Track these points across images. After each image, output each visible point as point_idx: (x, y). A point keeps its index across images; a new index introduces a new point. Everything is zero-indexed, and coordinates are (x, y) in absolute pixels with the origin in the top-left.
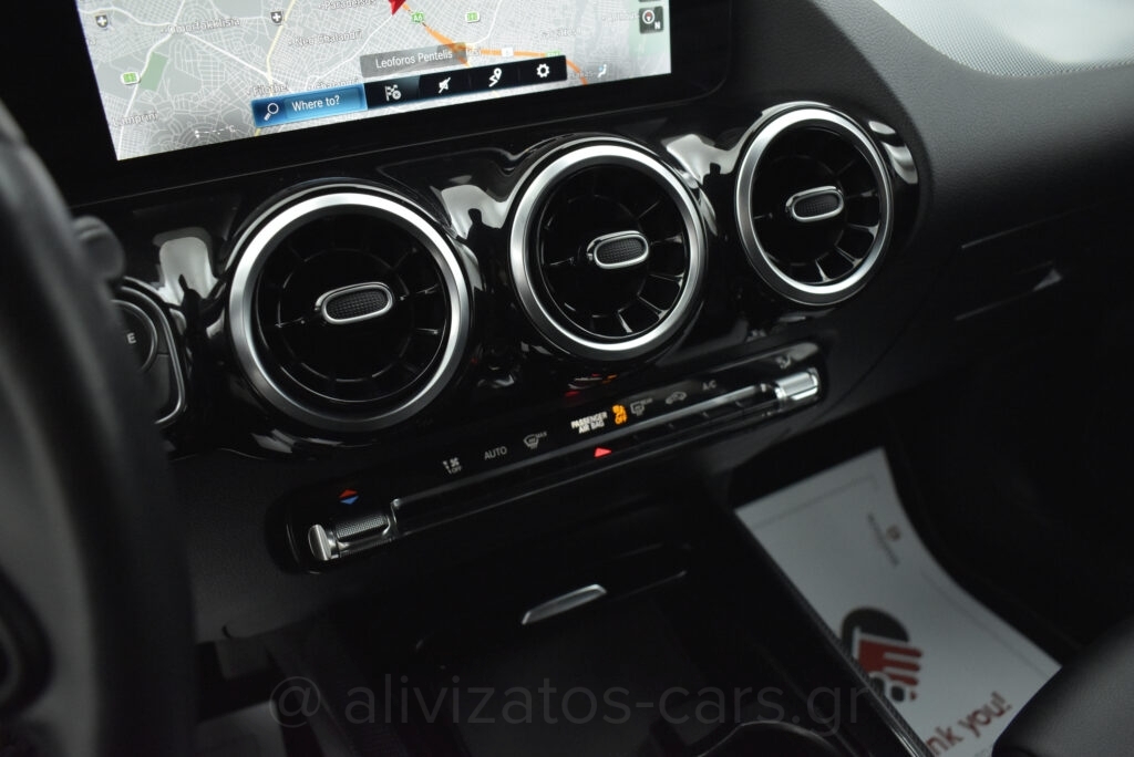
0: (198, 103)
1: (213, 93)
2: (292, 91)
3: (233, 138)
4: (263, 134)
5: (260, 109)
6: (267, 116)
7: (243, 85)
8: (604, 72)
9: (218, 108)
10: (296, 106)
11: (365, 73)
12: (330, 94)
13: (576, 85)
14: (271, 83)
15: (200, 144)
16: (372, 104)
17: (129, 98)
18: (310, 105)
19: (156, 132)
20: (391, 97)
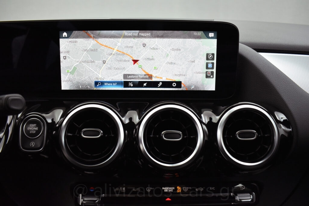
0: (82, 79)
1: (86, 78)
2: (105, 80)
3: (89, 89)
4: (96, 89)
5: (96, 83)
6: (98, 86)
7: (93, 77)
8: (193, 88)
9: (86, 81)
10: (105, 84)
11: (124, 79)
12: (114, 82)
13: (184, 90)
14: (100, 77)
15: (81, 89)
16: (125, 87)
17: (67, 76)
18: (109, 84)
19: (71, 85)
20: (130, 85)
